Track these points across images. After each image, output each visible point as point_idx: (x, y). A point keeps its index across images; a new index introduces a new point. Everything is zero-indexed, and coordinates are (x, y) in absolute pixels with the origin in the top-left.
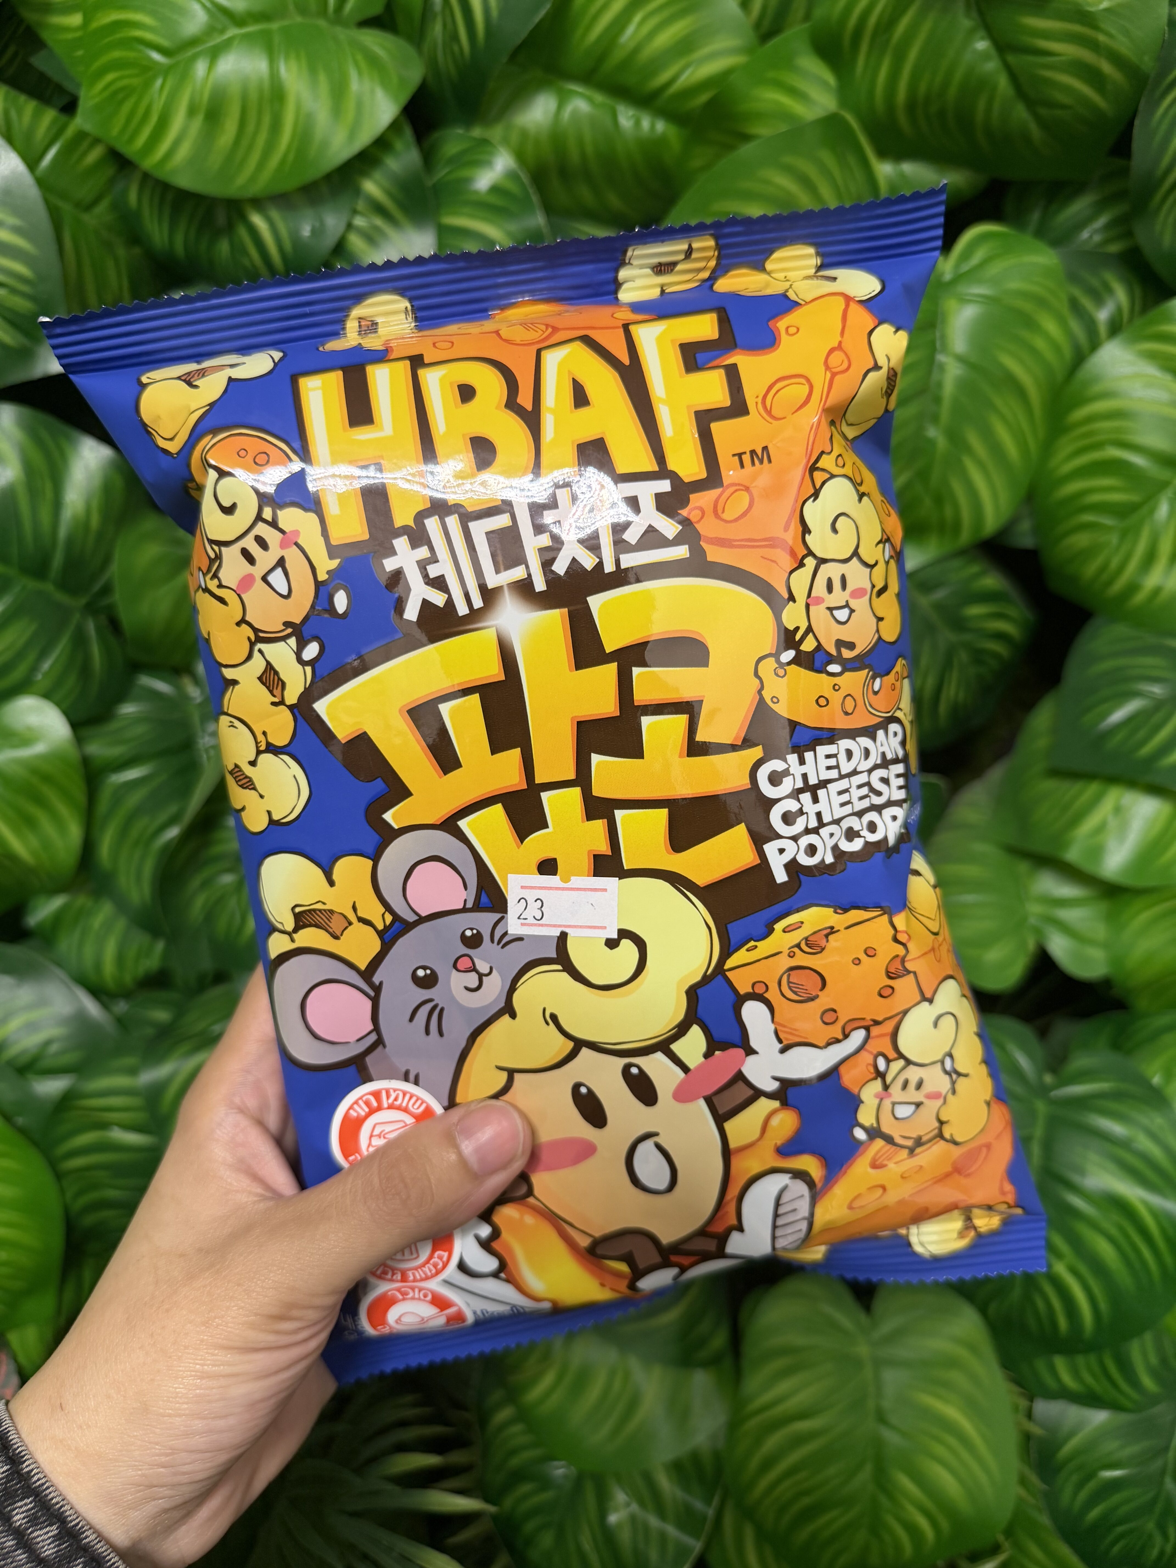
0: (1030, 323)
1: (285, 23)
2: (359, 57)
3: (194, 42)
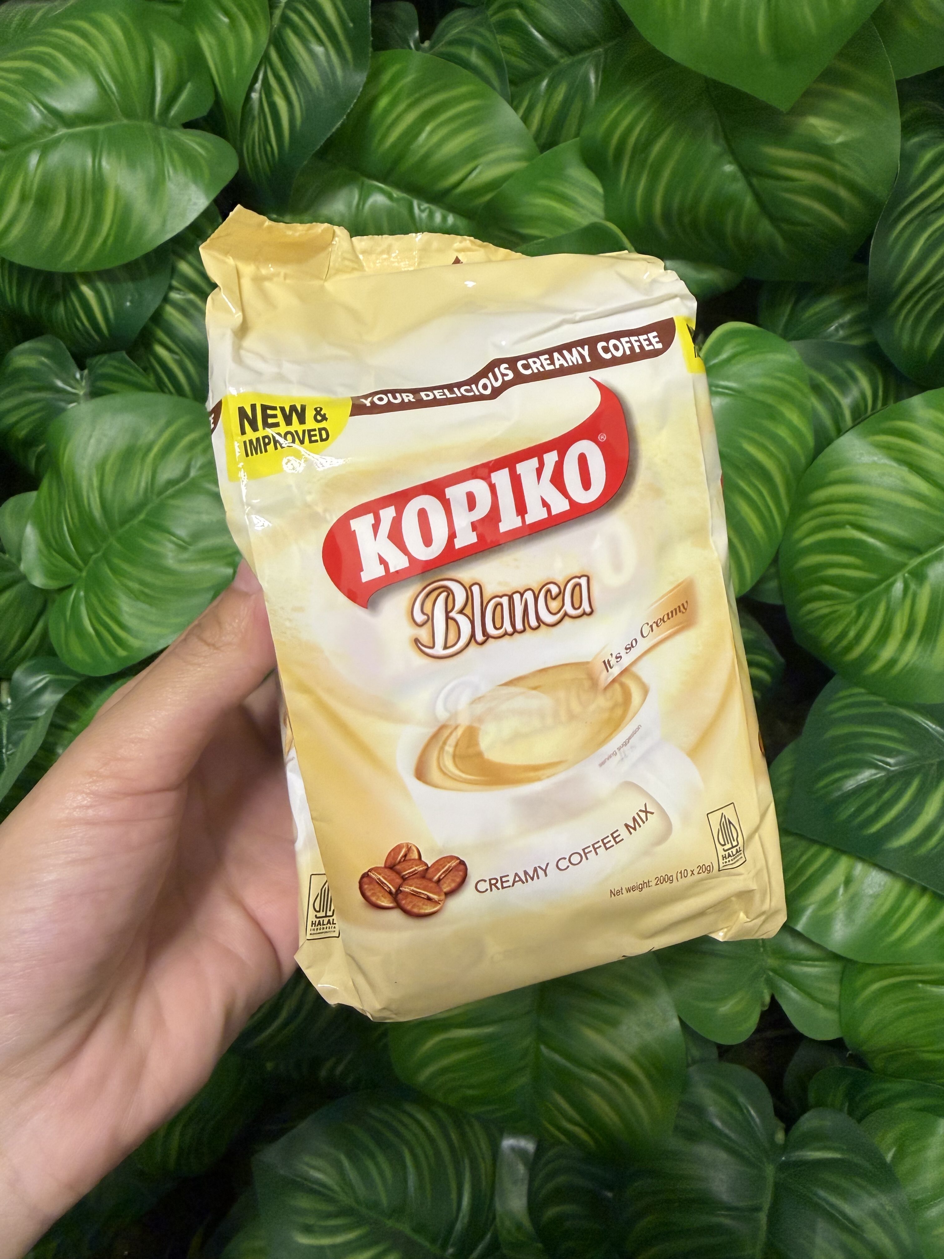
0: (773, 415)
1: (111, 124)
2: (176, 156)
3: (27, 138)
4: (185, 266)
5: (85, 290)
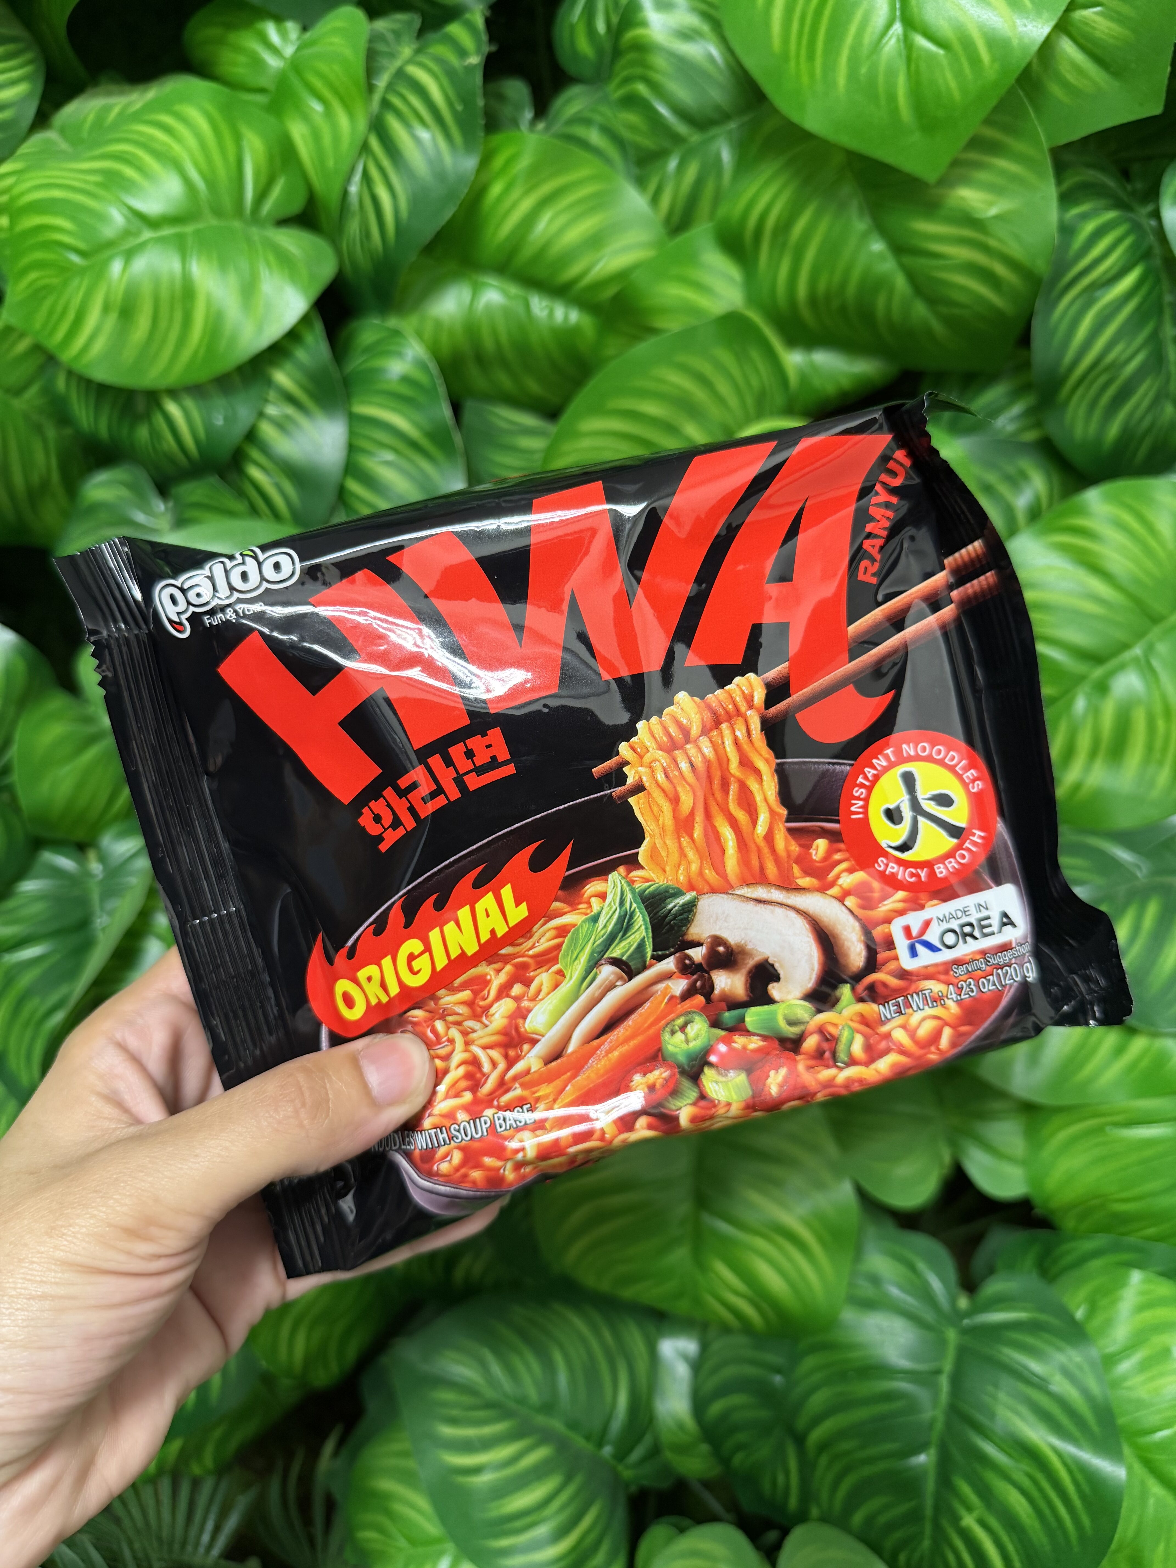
1: (200, 225)
2: (271, 255)
3: (110, 244)
4: (282, 377)
5: (172, 408)
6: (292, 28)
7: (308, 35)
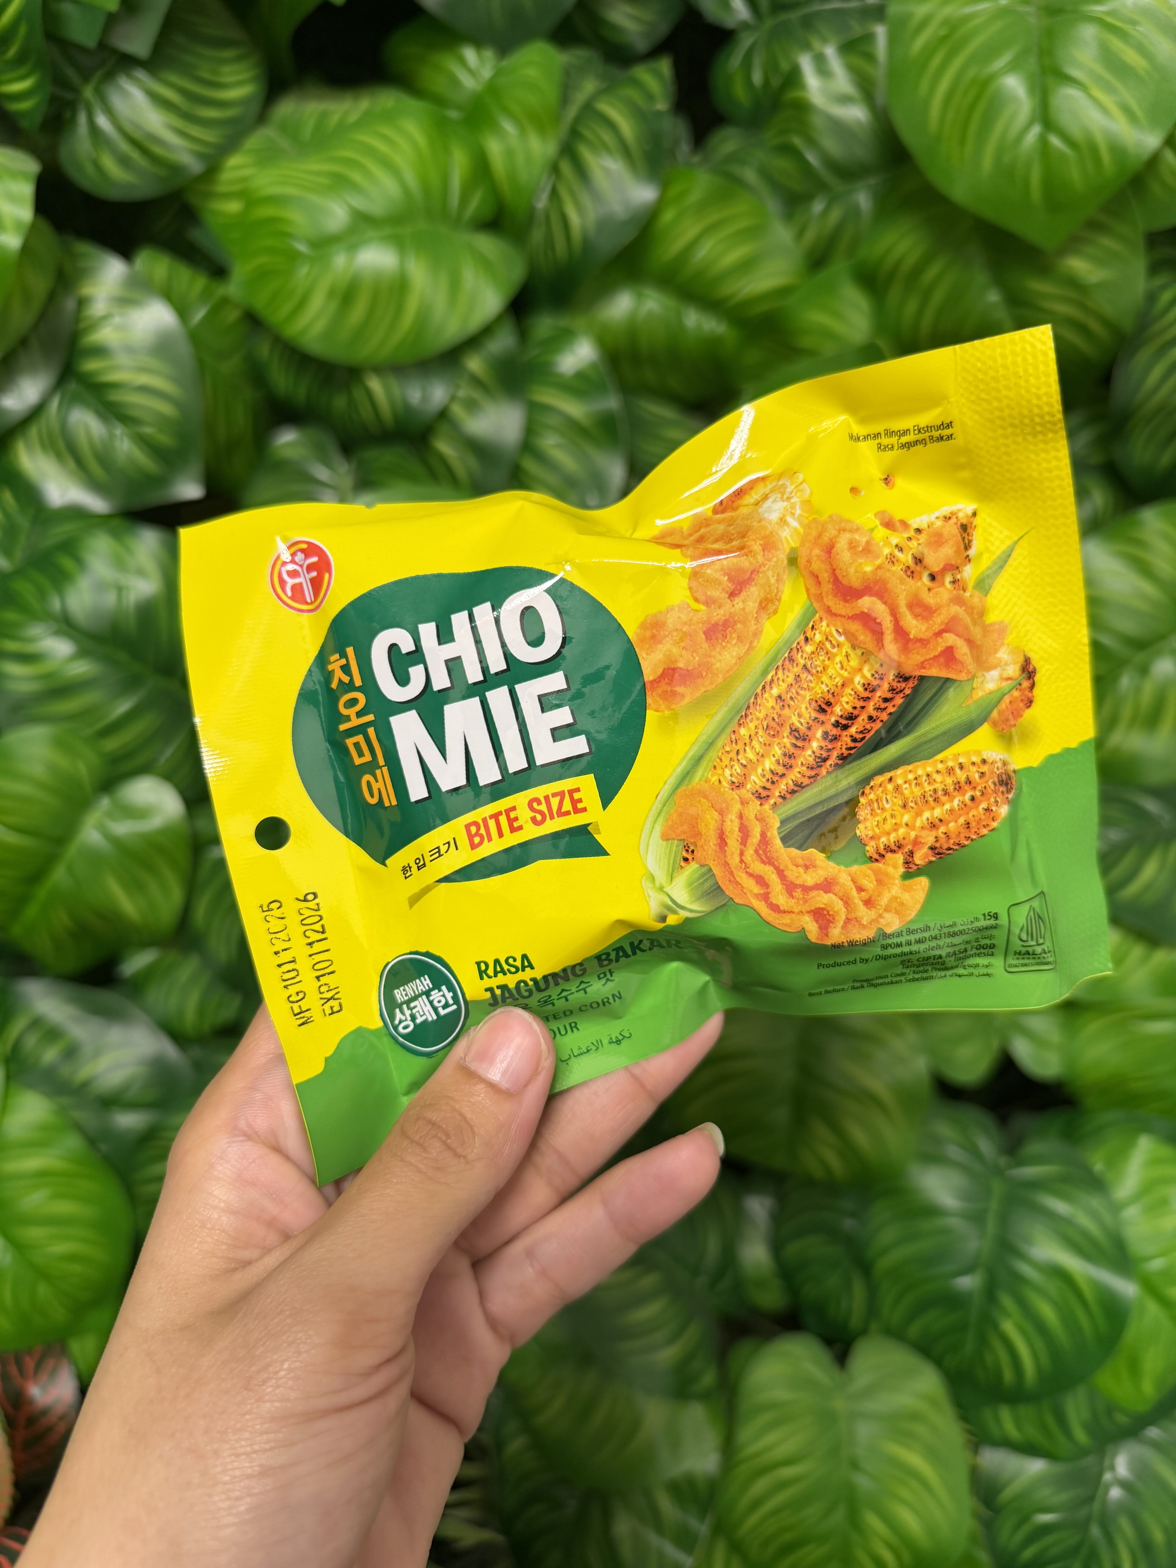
1: (415, 229)
3: (336, 239)
4: (475, 364)
5: (375, 384)
6: (489, 54)
7: (505, 63)
